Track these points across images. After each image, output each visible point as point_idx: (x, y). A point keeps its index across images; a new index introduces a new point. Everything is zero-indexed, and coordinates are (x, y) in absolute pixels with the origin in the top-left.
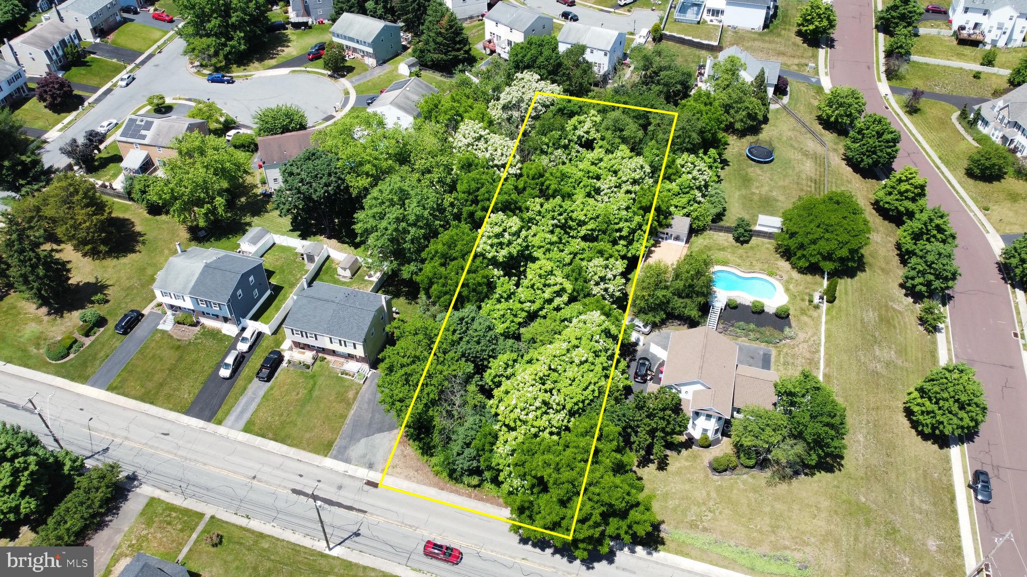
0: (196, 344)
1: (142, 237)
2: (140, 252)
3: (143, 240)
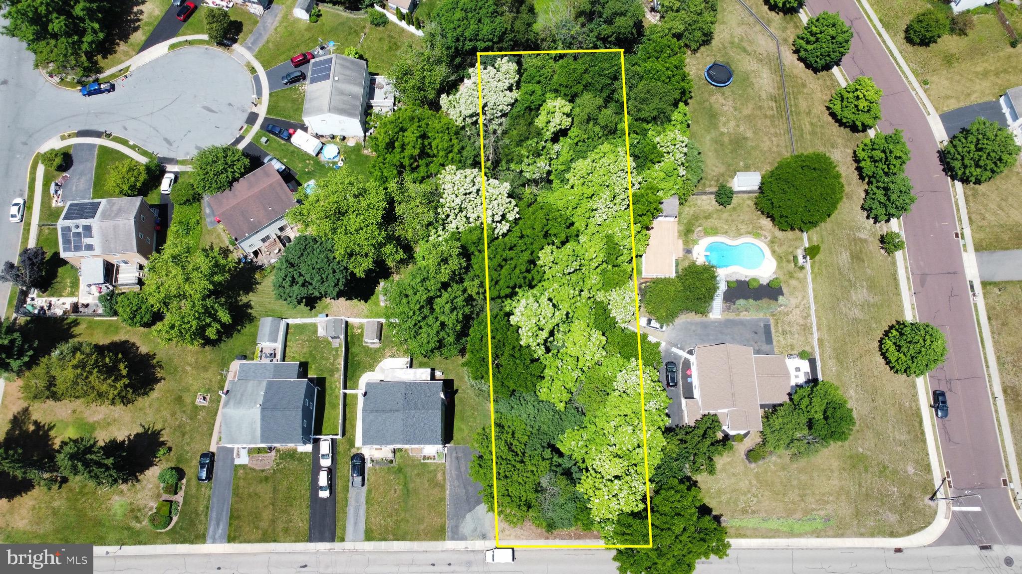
0: (280, 471)
1: (154, 358)
2: (164, 379)
3: (158, 362)
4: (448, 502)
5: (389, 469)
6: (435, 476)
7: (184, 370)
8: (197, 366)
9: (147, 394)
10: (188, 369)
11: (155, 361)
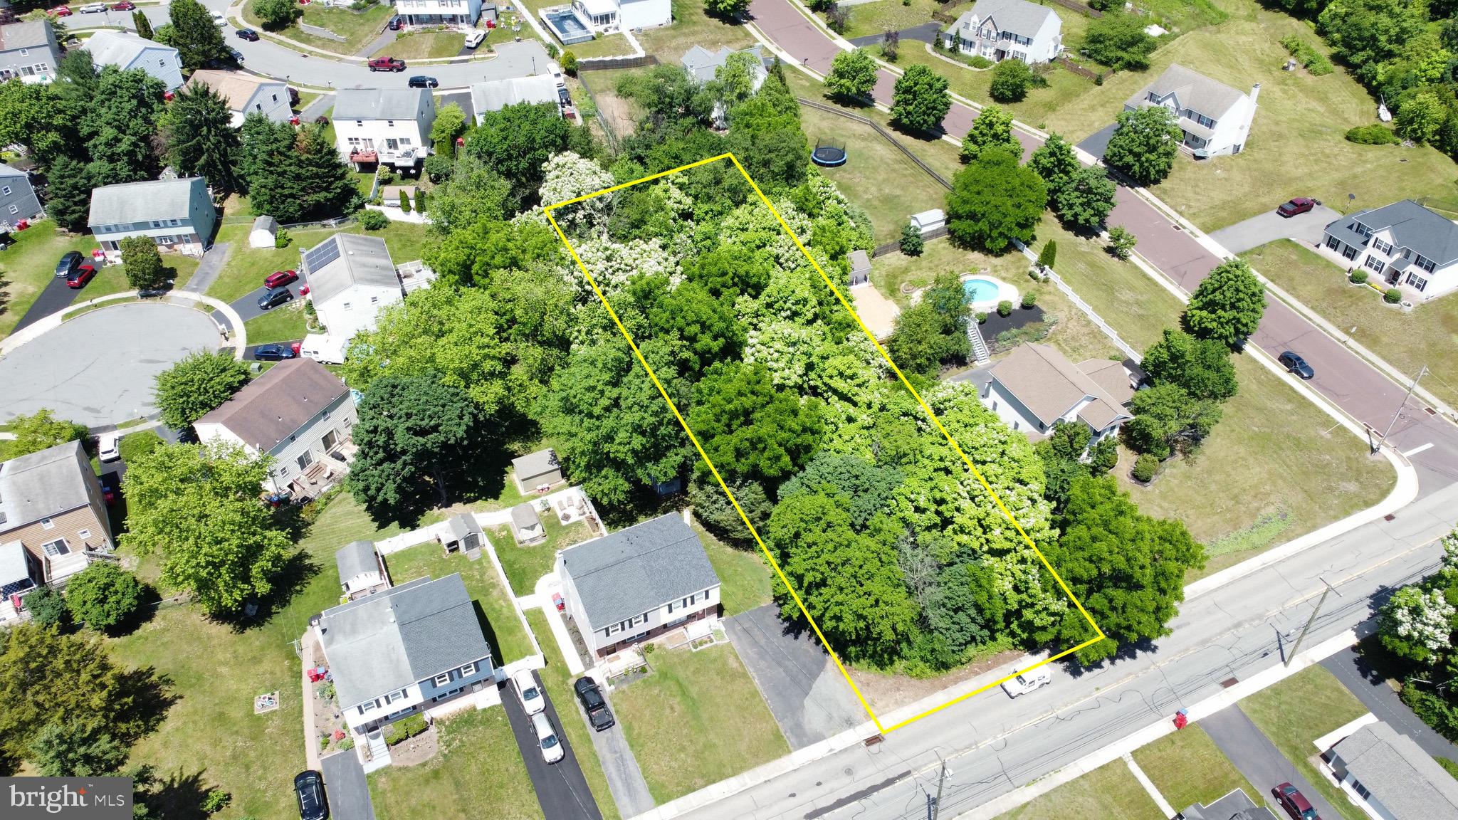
0: (456, 752)
1: (152, 675)
2: (181, 697)
3: (160, 678)
4: (764, 695)
5: (644, 681)
6: (725, 664)
7: (217, 675)
8: (238, 661)
9: (153, 730)
10: (224, 670)
11: (154, 678)
